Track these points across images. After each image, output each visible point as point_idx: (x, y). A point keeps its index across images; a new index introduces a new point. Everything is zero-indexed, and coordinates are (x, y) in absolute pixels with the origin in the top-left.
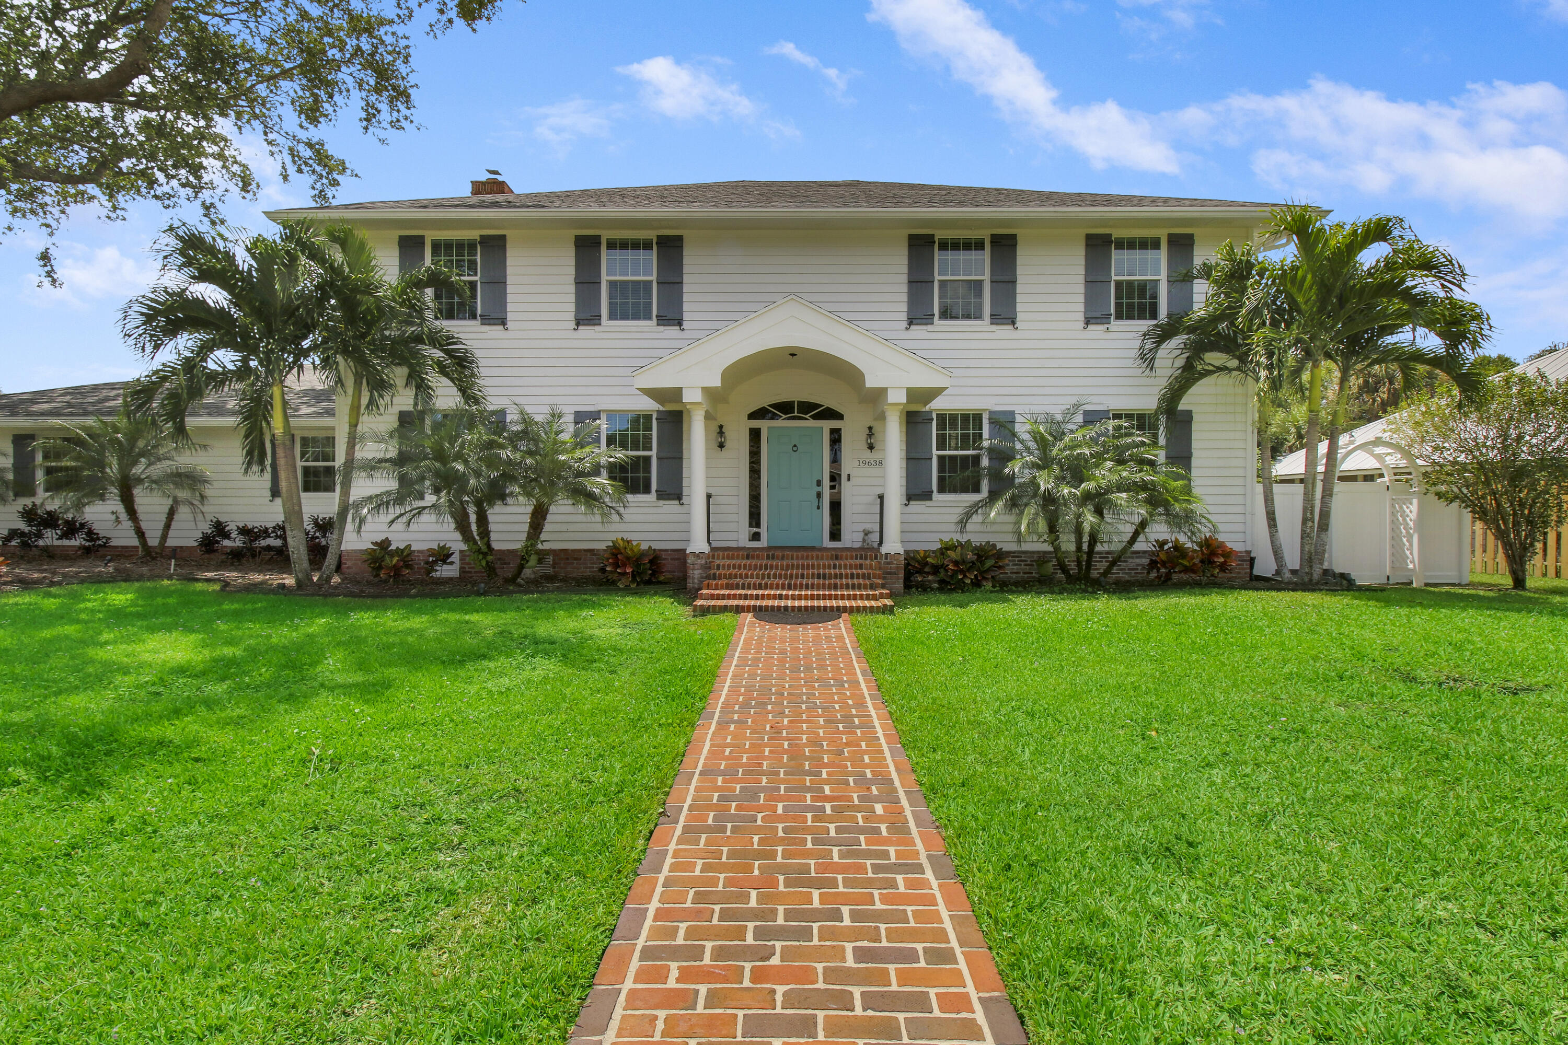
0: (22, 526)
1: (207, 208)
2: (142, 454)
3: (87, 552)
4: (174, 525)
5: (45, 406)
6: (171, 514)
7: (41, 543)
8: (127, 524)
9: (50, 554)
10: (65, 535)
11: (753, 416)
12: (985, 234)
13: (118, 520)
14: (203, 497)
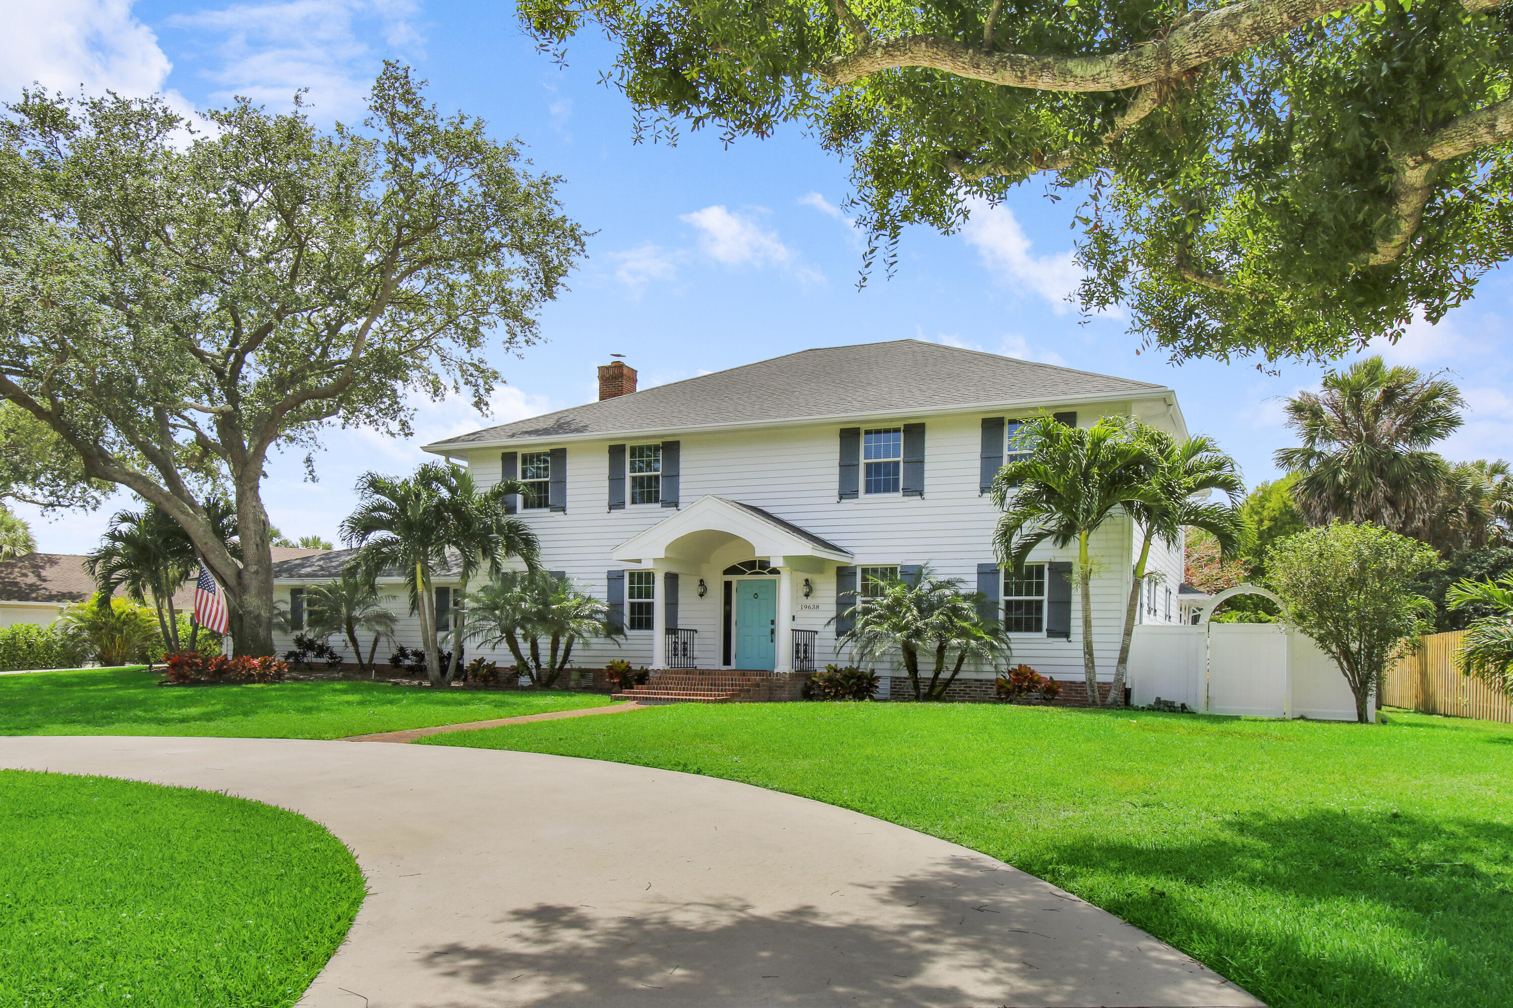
0: (296, 649)
1: (403, 425)
2: (358, 604)
3: (330, 666)
4: (377, 649)
5: (309, 570)
6: (376, 641)
7: (305, 660)
8: (351, 648)
9: (311, 668)
10: (317, 656)
11: (727, 572)
12: (901, 425)
13: (346, 646)
14: (392, 631)
